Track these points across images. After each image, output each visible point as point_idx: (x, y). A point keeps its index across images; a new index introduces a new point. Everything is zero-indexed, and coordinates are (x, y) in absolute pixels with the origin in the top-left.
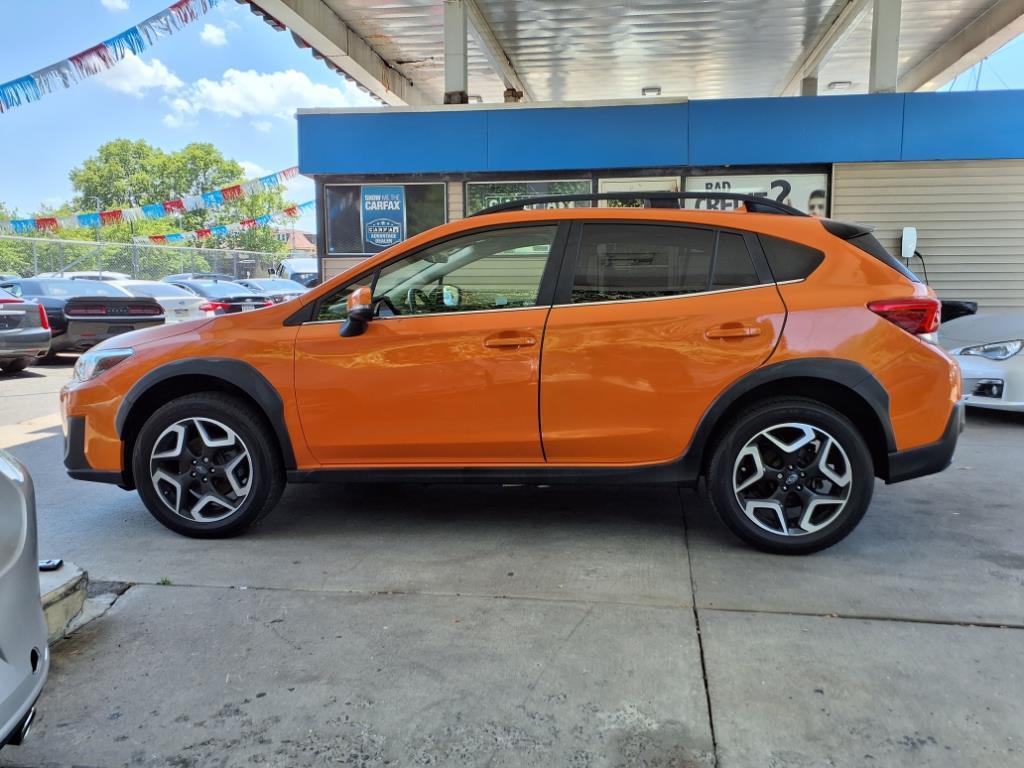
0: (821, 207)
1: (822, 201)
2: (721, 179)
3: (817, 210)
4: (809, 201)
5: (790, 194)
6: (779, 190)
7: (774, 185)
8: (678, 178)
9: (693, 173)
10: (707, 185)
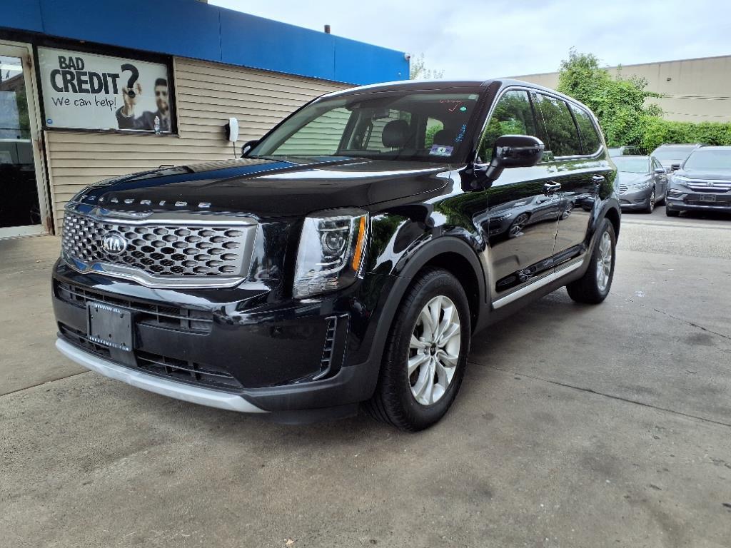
0: (164, 94)
1: (166, 89)
2: (74, 55)
3: (162, 97)
4: (155, 88)
5: (139, 78)
6: (129, 74)
7: (125, 68)
8: (30, 46)
9: (45, 43)
10: (60, 58)
